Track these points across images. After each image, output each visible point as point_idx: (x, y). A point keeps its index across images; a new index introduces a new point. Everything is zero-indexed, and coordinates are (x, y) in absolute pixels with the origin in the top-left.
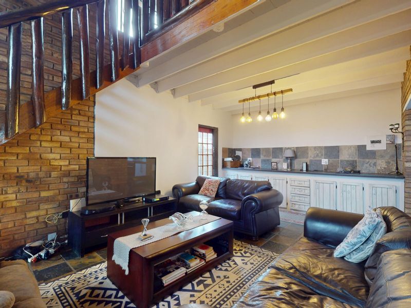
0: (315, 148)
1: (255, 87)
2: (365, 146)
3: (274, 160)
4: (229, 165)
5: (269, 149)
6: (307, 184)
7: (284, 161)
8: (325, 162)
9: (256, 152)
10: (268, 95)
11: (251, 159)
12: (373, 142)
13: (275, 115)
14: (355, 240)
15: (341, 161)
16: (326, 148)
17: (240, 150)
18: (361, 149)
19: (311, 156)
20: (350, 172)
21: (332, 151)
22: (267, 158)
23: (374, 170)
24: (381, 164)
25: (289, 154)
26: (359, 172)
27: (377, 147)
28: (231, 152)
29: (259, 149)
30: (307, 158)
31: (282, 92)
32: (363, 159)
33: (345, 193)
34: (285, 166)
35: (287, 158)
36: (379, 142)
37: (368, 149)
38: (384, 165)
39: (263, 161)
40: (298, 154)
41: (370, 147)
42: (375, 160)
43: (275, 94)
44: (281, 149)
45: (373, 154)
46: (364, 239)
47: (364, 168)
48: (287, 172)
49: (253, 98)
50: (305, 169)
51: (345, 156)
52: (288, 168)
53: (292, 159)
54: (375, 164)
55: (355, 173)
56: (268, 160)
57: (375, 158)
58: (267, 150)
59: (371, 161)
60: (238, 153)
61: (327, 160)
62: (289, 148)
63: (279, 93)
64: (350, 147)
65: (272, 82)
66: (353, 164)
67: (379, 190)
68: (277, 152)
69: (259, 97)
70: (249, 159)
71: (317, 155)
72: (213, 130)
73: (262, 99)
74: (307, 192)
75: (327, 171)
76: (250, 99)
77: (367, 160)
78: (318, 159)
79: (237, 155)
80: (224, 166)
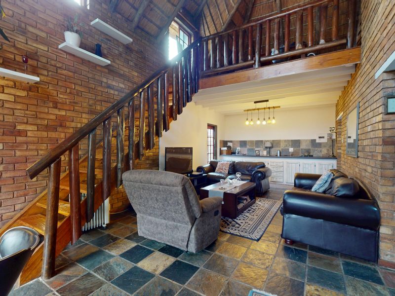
0: (285, 141)
1: (255, 102)
2: (315, 140)
3: (256, 149)
4: (225, 153)
5: (253, 141)
6: (281, 164)
7: (264, 150)
8: (291, 150)
9: (243, 144)
10: (264, 108)
11: (239, 148)
12: (320, 137)
13: (269, 122)
14: (321, 182)
15: (302, 149)
16: (292, 140)
17: (231, 142)
18: (313, 141)
19: (282, 146)
20: (307, 156)
21: (296, 143)
22: (252, 148)
23: (321, 155)
24: (324, 151)
25: (269, 145)
26: (312, 156)
27: (322, 141)
28: (225, 143)
29: (246, 141)
30: (280, 147)
31: (274, 107)
32: (314, 148)
33: (304, 169)
34: (265, 153)
35: (266, 147)
36: (323, 137)
37: (317, 142)
38: (326, 152)
39: (249, 150)
40: (274, 145)
41: (318, 141)
42: (321, 149)
43: (269, 108)
44: (262, 141)
45: (320, 144)
46: (325, 182)
47: (315, 153)
48: (266, 157)
49: (254, 110)
50: (279, 155)
51: (303, 146)
52: (267, 154)
53: (270, 148)
54: (321, 151)
55: (310, 156)
56: (252, 149)
57: (321, 147)
58: (252, 142)
59: (318, 149)
60: (229, 144)
61: (292, 149)
62: (267, 141)
63: (272, 108)
64: (307, 140)
65: (267, 101)
66: (308, 151)
67: (324, 166)
68: (259, 143)
69: (258, 109)
70: (238, 148)
71: (286, 146)
72: (213, 127)
73: (260, 110)
74: (281, 169)
75: (293, 156)
76: (252, 110)
77: (316, 149)
78: (287, 148)
79: (228, 145)
80: (221, 153)
